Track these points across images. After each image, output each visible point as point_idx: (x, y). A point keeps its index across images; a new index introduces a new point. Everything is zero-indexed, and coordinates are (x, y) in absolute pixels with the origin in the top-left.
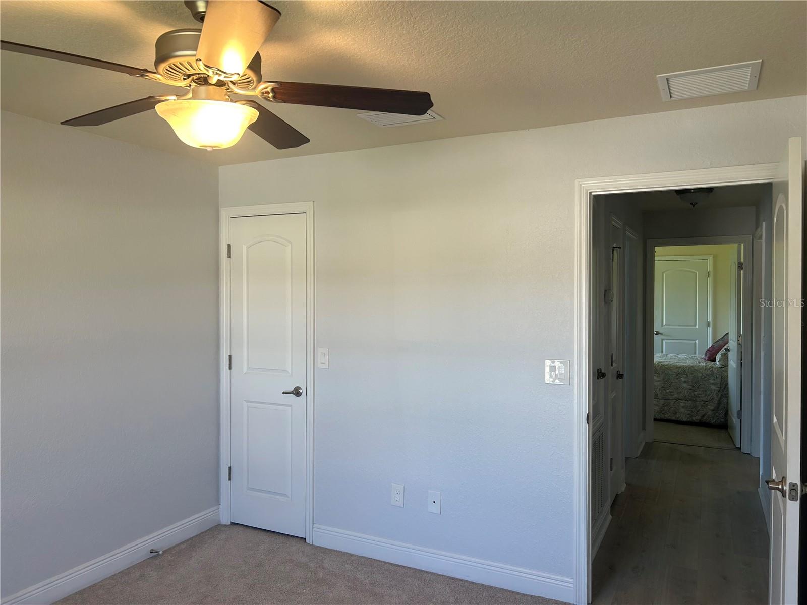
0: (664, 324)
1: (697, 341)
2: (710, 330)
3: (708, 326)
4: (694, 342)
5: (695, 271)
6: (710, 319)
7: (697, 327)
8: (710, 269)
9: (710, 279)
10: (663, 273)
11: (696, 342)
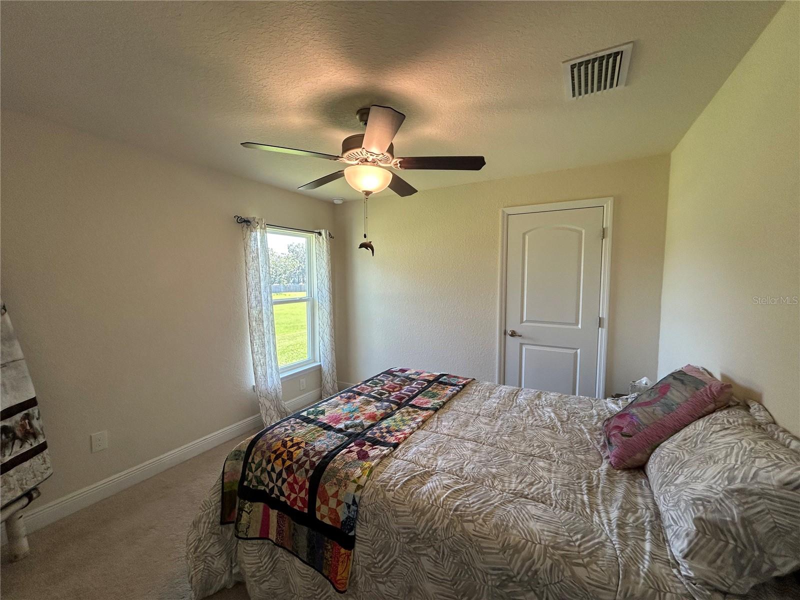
0: (525, 319)
1: (579, 351)
2: (603, 333)
3: (600, 326)
4: (575, 351)
5: (579, 229)
6: (604, 313)
7: (580, 326)
8: (608, 223)
9: (607, 242)
10: (524, 234)
11: (577, 352)
